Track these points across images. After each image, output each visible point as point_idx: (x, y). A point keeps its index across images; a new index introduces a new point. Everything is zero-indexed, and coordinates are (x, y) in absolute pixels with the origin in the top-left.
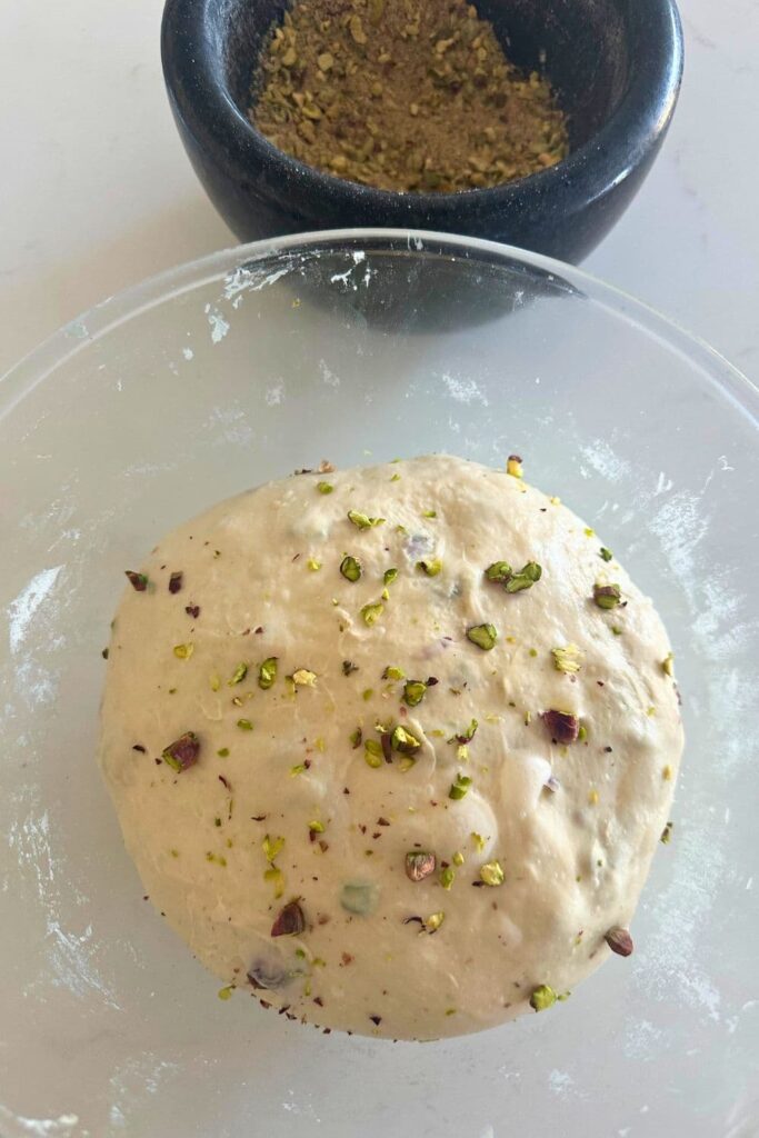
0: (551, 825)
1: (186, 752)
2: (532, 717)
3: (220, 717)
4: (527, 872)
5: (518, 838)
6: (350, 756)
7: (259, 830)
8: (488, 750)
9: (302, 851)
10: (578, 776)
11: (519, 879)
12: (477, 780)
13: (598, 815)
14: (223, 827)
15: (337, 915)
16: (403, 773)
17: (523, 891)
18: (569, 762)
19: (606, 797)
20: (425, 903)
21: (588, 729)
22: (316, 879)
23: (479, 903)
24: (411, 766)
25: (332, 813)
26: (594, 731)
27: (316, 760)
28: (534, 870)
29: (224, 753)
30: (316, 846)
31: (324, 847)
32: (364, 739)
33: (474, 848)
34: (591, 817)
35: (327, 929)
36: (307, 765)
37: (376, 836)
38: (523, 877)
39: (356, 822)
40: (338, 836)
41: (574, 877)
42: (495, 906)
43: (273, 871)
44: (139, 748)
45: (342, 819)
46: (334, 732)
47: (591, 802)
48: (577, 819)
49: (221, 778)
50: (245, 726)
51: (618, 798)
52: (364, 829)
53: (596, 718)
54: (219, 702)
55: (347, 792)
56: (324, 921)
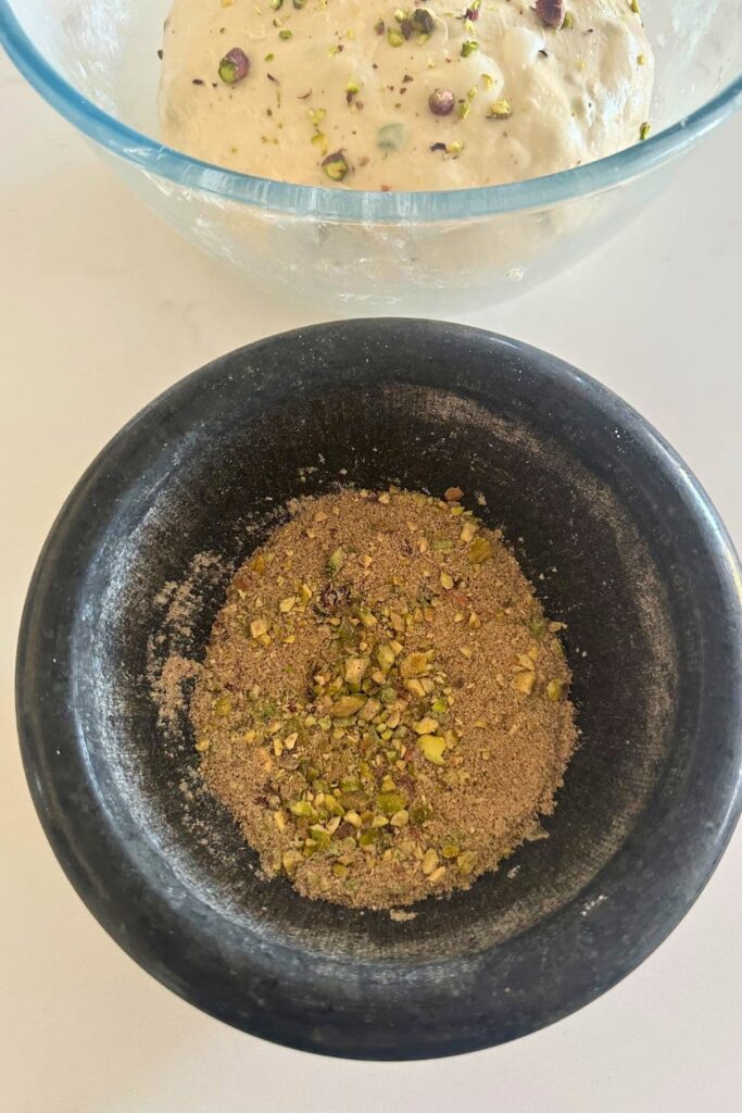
0: (547, 76)
1: (237, 66)
2: (526, 7)
3: (264, 36)
4: (530, 104)
5: (520, 84)
6: (376, 41)
7: (303, 107)
8: (490, 28)
9: (339, 114)
10: (567, 49)
11: (524, 111)
12: (482, 45)
13: (585, 79)
14: (274, 115)
15: (374, 155)
16: (421, 45)
17: (528, 119)
18: (559, 41)
19: (591, 69)
20: (447, 133)
21: (573, 21)
22: (354, 133)
23: (493, 132)
24: (427, 39)
25: (365, 79)
26: (578, 20)
27: (347, 45)
28: (536, 103)
29: (270, 57)
30: (354, 108)
31: (360, 106)
32: (386, 26)
33: (485, 87)
34: (579, 78)
35: (368, 168)
36: (340, 48)
37: (403, 91)
38: (527, 108)
39: (385, 85)
40: (370, 95)
41: (570, 113)
42: (505, 135)
43: (318, 136)
44: (197, 82)
45: (371, 84)
46: (362, 25)
47: (579, 69)
48: (568, 79)
49: (269, 77)
50: (285, 36)
51: (601, 70)
52: (392, 88)
53: (579, 12)
54: (262, 26)
55: (375, 67)
56: (364, 162)
